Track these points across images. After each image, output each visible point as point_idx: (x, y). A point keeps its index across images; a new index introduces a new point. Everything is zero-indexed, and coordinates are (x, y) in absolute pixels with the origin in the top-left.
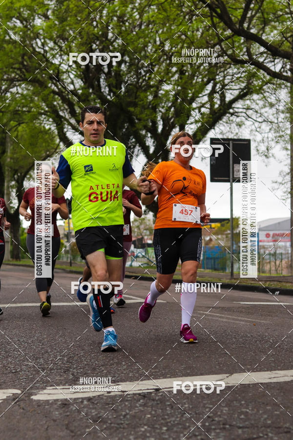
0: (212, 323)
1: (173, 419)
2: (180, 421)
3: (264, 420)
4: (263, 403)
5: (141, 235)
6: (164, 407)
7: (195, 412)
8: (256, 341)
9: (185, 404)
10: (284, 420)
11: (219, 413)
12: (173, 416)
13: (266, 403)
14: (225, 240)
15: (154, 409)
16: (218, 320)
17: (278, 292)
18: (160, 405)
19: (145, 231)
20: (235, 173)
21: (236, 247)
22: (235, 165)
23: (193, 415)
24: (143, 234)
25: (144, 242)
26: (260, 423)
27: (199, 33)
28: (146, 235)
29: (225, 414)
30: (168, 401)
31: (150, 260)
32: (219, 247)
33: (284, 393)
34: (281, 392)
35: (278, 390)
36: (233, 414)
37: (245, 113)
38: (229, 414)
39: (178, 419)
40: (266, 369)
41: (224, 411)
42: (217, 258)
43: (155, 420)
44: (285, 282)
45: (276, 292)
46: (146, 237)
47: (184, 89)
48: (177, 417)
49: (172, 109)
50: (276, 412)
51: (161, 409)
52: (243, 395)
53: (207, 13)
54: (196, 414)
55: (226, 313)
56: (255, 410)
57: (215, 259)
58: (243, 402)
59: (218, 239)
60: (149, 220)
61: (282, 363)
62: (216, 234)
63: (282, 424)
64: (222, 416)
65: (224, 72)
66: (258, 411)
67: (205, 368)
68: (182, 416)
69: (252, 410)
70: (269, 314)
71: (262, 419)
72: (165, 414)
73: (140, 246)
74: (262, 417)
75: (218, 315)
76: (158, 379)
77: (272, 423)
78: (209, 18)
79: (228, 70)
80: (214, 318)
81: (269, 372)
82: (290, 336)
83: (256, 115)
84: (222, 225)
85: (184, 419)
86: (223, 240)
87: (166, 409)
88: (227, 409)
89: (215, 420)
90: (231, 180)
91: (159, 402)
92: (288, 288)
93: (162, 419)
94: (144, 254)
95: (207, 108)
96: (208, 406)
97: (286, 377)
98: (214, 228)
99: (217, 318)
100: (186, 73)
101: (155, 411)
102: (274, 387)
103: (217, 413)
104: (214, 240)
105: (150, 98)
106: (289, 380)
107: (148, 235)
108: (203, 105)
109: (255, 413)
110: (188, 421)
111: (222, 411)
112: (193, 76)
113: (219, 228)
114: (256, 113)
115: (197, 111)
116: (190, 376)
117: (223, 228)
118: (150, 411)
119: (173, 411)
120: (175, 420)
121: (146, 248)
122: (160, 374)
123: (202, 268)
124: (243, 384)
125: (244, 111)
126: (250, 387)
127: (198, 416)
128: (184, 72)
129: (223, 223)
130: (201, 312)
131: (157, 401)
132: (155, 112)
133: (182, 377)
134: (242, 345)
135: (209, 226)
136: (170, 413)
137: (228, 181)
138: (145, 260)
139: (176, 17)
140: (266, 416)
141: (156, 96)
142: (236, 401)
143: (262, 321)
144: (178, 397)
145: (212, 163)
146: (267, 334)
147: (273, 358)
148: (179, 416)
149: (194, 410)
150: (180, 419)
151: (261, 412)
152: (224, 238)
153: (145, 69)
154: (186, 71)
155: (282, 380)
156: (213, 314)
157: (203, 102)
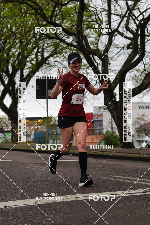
0: (36, 172)
1: (13, 222)
2: (16, 223)
3: (59, 221)
4: (60, 212)
5: (2, 126)
6: (9, 216)
7: (24, 218)
8: (58, 181)
9: (19, 214)
10: (69, 221)
11: (36, 218)
12: (13, 221)
13: (61, 212)
14: (45, 128)
15: (3, 217)
16: (39, 170)
17: (71, 155)
18: (6, 215)
19: (4, 124)
20: (49, 94)
21: (51, 132)
22: (49, 90)
23: (23, 220)
24: (3, 126)
25: (3, 130)
26: (57, 223)
27: (30, 23)
28: (4, 126)
29: (39, 219)
30: (11, 213)
31: (7, 140)
32: (42, 132)
33: (70, 206)
34: (69, 206)
35: (67, 205)
36: (44, 218)
37: (54, 64)
38: (42, 219)
39: (15, 222)
40: (62, 195)
41: (39, 217)
42: (42, 138)
43: (3, 223)
44: (75, 149)
45: (70, 155)
46: (4, 128)
47: (23, 51)
48: (15, 221)
49: (17, 62)
50: (65, 217)
51: (7, 218)
52: (49, 208)
53: (34, 13)
54: (25, 219)
55: (44, 166)
56: (55, 216)
57: (40, 138)
58: (49, 212)
59: (42, 128)
60: (6, 119)
61: (70, 191)
62: (41, 125)
63: (68, 223)
64: (38, 220)
65: (43, 43)
66: (57, 216)
67: (31, 195)
68: (18, 220)
69: (54, 216)
70: (66, 166)
71: (58, 221)
72: (9, 220)
73: (1, 132)
74: (58, 220)
75: (39, 167)
76: (7, 202)
77: (63, 222)
78: (35, 16)
79: (46, 42)
80: (38, 169)
81: (63, 196)
82: (75, 177)
83: (60, 65)
84: (44, 121)
85: (18, 222)
86: (44, 128)
87: (9, 217)
88: (41, 216)
89: (34, 222)
90: (47, 98)
91: (6, 214)
92: (76, 153)
93: (7, 223)
94: (3, 136)
95: (34, 61)
96: (31, 215)
97: (72, 199)
98: (40, 122)
99: (39, 169)
100: (23, 43)
101: (4, 218)
102: (65, 204)
103: (35, 219)
104: (39, 128)
105: (5, 56)
106: (73, 200)
107: (5, 127)
108: (33, 60)
109: (55, 218)
110: (20, 223)
111: (38, 217)
112: (27, 45)
113: (42, 122)
114: (60, 64)
115: (30, 62)
116: (23, 200)
117: (44, 122)
118: (1, 218)
119: (13, 218)
120: (14, 223)
121: (4, 133)
122: (8, 199)
123: (34, 143)
124: (50, 203)
125: (54, 62)
126: (53, 204)
127: (25, 220)
128: (23, 42)
129: (44, 119)
130: (31, 166)
131: (5, 213)
132: (8, 63)
133: (19, 200)
134: (51, 183)
135: (37, 122)
136: (12, 219)
137: (45, 98)
138: (4, 140)
139: (18, 15)
140: (60, 219)
141: (8, 55)
142: (46, 212)
143: (62, 170)
144: (16, 211)
145: (37, 89)
146: (64, 177)
147: (66, 189)
148: (16, 221)
149: (24, 217)
150: (16, 222)
151: (58, 217)
152: (44, 127)
153: (3, 41)
154: (24, 42)
155: (70, 200)
156: (37, 167)
157: (33, 58)
